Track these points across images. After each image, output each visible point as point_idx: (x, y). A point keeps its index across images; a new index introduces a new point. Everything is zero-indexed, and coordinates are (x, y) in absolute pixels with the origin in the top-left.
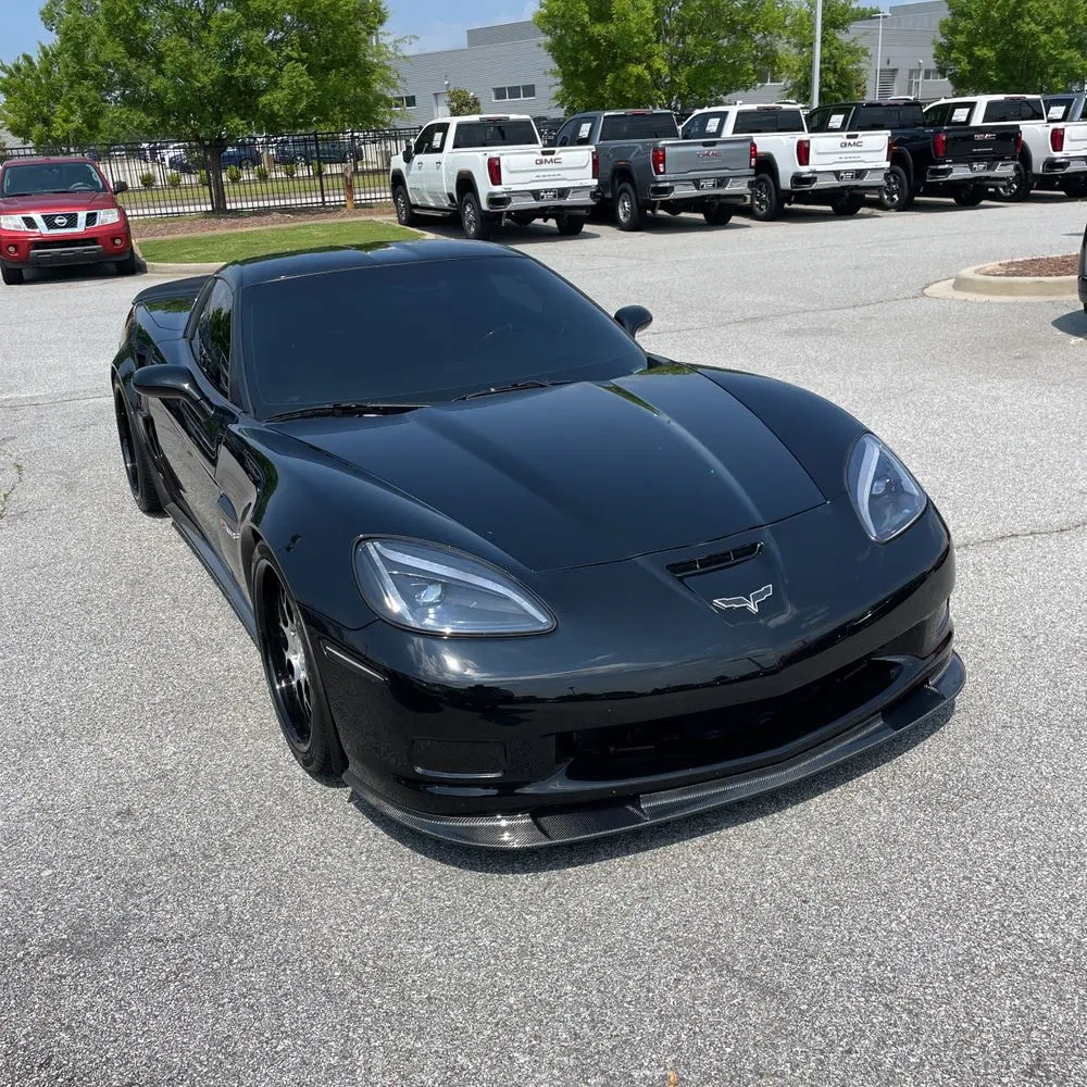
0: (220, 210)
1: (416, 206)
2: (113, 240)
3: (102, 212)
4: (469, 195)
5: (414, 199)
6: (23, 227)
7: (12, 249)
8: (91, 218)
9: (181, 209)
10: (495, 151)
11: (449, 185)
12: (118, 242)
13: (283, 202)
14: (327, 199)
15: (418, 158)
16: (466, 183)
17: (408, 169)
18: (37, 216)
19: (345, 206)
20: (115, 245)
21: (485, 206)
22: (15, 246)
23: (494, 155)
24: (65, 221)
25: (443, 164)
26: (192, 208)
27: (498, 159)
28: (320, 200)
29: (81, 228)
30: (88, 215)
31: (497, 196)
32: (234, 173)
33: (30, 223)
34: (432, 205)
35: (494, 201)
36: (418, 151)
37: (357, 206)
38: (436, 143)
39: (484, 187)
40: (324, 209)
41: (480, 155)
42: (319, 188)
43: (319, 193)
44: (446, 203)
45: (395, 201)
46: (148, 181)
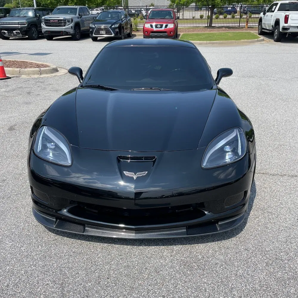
0: (210, 26)
1: (264, 29)
2: (171, 32)
3: (170, 24)
4: (277, 26)
5: (264, 27)
6: (150, 27)
7: (146, 33)
8: (166, 26)
9: (199, 25)
10: (287, 13)
11: (273, 23)
12: (172, 33)
13: (227, 25)
14: (240, 25)
15: (267, 14)
16: (277, 22)
17: (264, 16)
18: (154, 24)
19: (245, 27)
20: (171, 33)
21: (281, 30)
22: (147, 32)
23: (287, 14)
24: (160, 26)
25: (273, 16)
26: (202, 25)
27: (288, 15)
28: (238, 25)
29: (163, 28)
30: (166, 25)
31: (285, 27)
32: (225, 16)
33: (152, 26)
34: (268, 28)
35: (284, 29)
36: (268, 11)
37: (248, 27)
38: (273, 10)
39: (282, 24)
40: (239, 28)
41: (283, 14)
42: (239, 22)
43: (239, 23)
44: (271, 28)
45: (259, 27)
46: (202, 17)
